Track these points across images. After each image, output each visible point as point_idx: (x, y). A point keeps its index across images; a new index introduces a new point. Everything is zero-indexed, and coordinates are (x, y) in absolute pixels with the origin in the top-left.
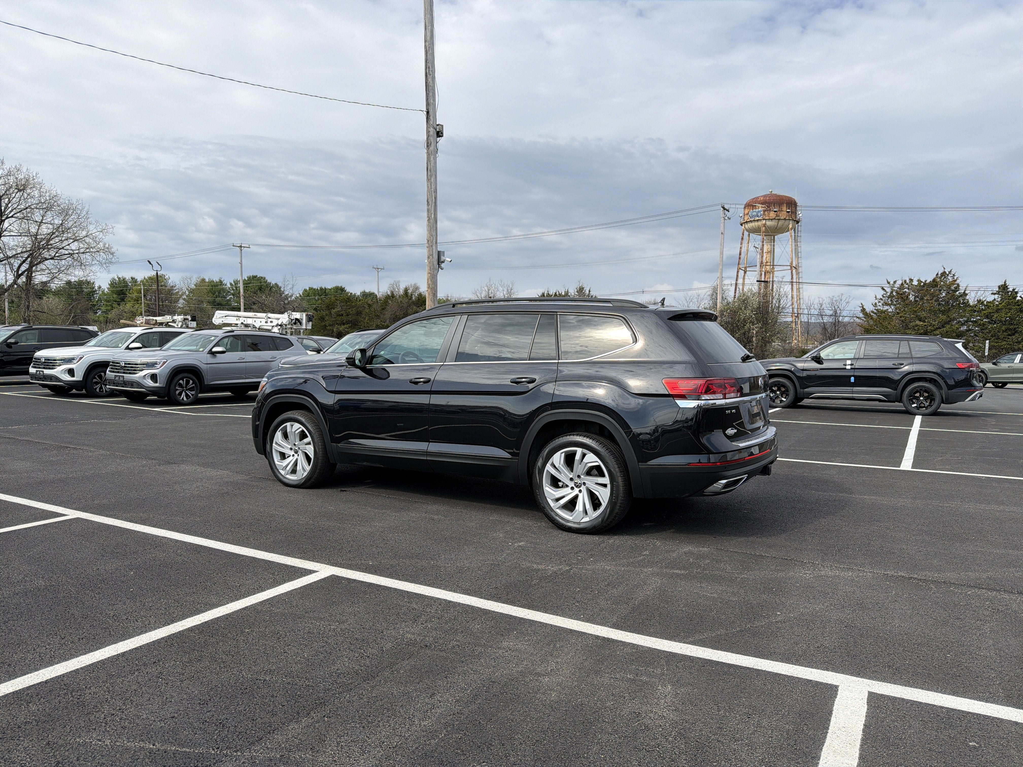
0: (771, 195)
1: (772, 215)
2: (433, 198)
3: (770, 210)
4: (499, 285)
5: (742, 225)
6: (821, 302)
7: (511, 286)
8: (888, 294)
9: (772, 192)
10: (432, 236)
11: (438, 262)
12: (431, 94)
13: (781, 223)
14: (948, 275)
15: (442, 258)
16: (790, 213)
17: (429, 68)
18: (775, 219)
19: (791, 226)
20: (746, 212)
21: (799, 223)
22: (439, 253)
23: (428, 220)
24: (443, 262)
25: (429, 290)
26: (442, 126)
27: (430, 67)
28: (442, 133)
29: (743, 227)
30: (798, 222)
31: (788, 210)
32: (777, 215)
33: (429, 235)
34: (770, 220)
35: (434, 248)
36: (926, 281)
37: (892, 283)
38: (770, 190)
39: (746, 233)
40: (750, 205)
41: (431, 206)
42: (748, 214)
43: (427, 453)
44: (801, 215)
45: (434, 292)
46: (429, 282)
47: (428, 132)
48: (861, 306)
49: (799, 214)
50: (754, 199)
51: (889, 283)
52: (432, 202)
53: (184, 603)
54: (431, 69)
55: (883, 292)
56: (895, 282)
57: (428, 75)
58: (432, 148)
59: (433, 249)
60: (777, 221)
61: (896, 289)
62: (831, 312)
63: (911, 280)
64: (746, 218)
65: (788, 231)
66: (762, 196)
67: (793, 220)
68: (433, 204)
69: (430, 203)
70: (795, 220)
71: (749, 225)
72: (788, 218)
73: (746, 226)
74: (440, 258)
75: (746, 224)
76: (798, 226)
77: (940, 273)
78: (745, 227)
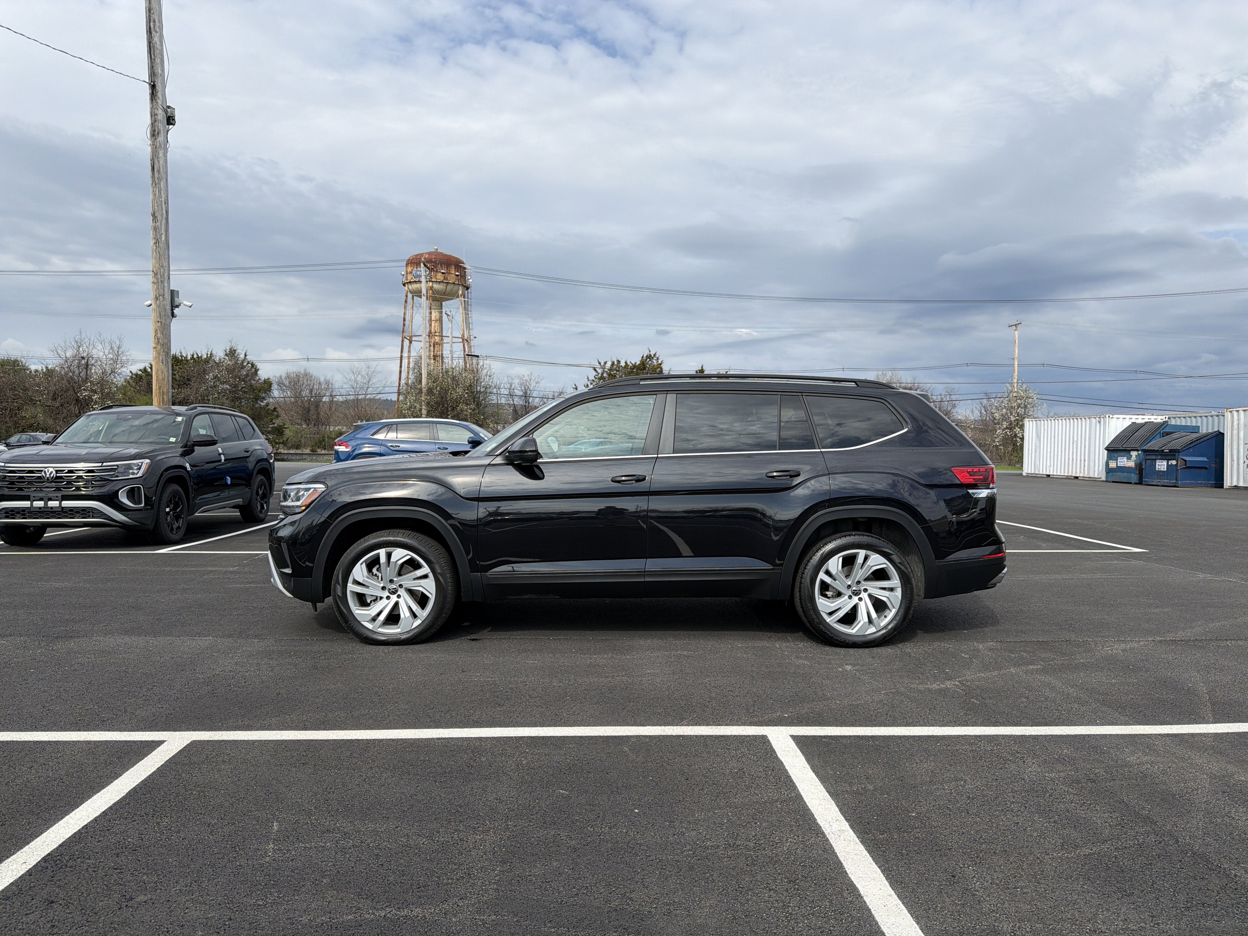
0: (436, 253)
1: (440, 277)
2: (164, 212)
3: (437, 271)
4: (96, 340)
5: (404, 285)
6: (510, 381)
7: (118, 343)
8: (600, 375)
9: (437, 249)
10: (162, 266)
11: (172, 306)
12: (158, 61)
13: (450, 287)
14: (653, 358)
15: (177, 301)
16: (459, 277)
17: (154, 21)
18: (442, 282)
19: (460, 292)
20: (409, 269)
21: (469, 290)
22: (172, 292)
23: (156, 243)
24: (177, 306)
25: (159, 347)
26: (174, 109)
27: (157, 21)
28: (174, 120)
29: (406, 288)
30: (468, 288)
31: (457, 273)
32: (445, 277)
33: (157, 265)
34: (438, 283)
35: (166, 284)
36: (636, 363)
37: (602, 364)
38: (436, 248)
39: (410, 295)
40: (414, 262)
41: (161, 223)
42: (411, 273)
43: (644, 573)
44: (471, 280)
45: (166, 350)
46: (159, 335)
47: (153, 115)
48: (575, 387)
49: (469, 279)
50: (418, 255)
51: (600, 363)
52: (162, 217)
54: (157, 24)
55: (594, 373)
56: (605, 363)
57: (153, 33)
58: (161, 139)
59: (164, 286)
60: (445, 284)
61: (607, 370)
62: (521, 393)
63: (619, 362)
64: (409, 277)
65: (458, 297)
66: (426, 253)
67: (463, 285)
68: (164, 221)
69: (159, 218)
70: (464, 286)
71: (413, 286)
72: (457, 283)
73: (410, 287)
74: (174, 300)
75: (409, 284)
76: (468, 293)
77: (645, 356)
78: (408, 288)
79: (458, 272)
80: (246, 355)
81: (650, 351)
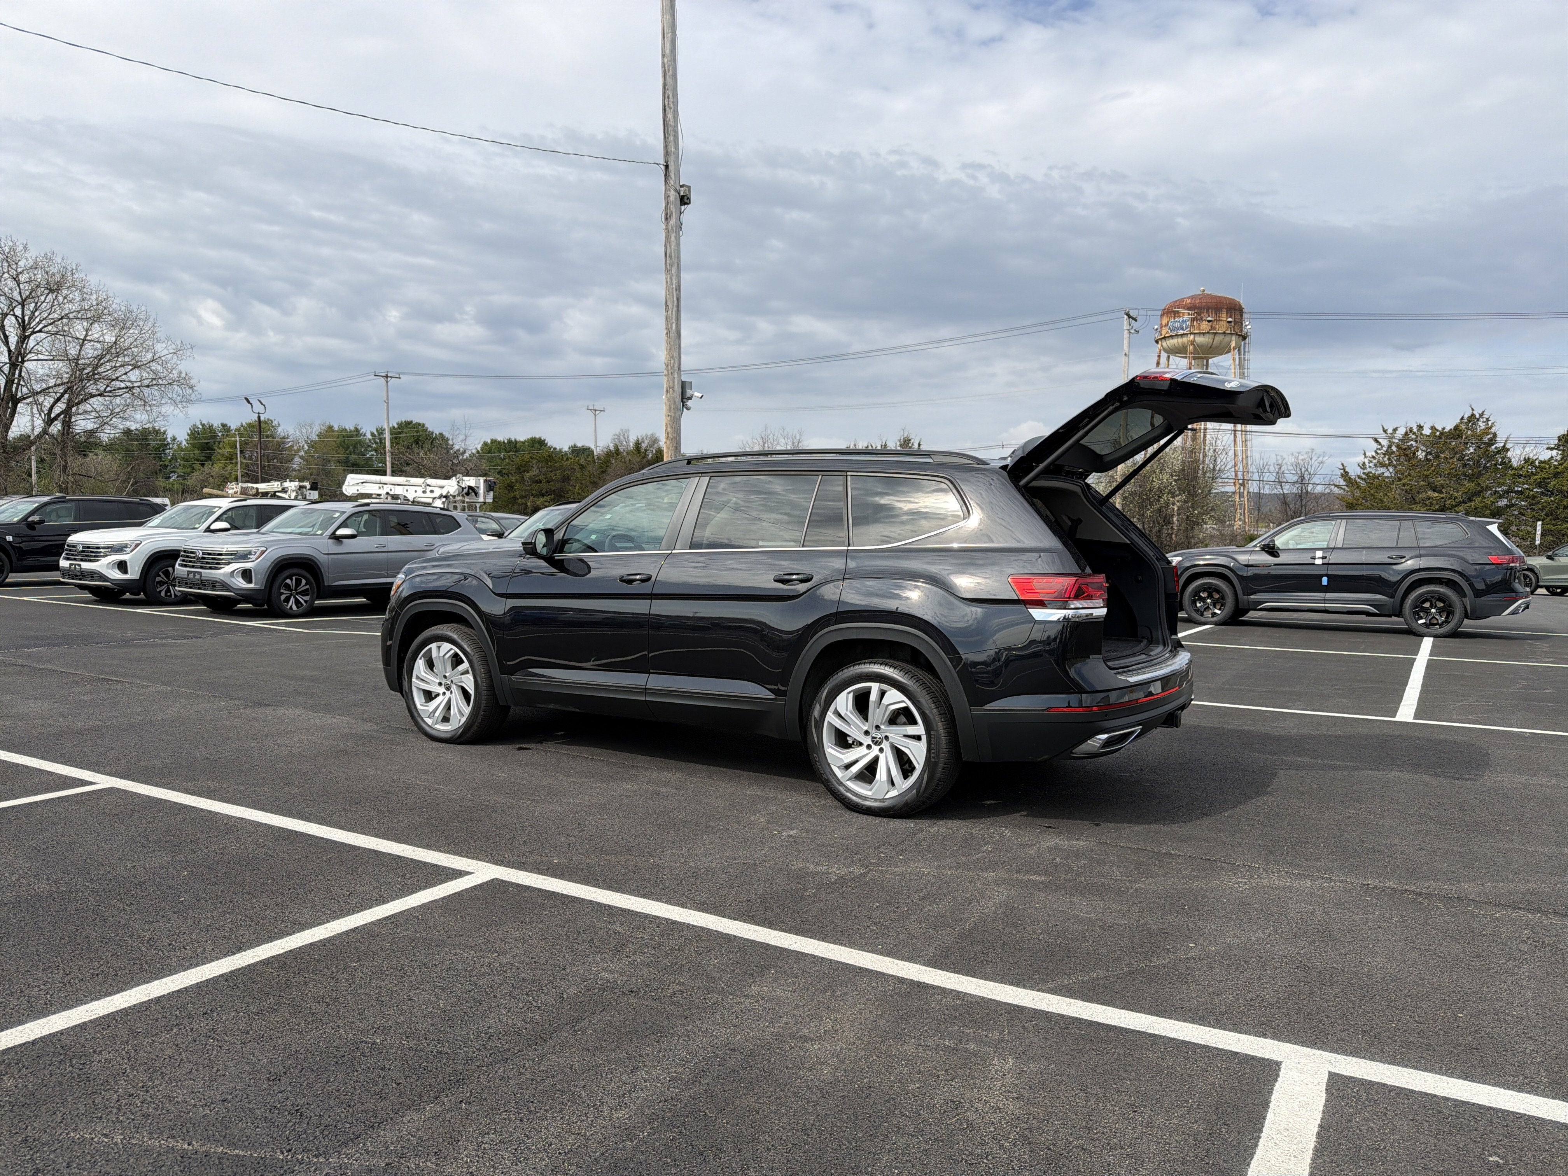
0: (1203, 296)
1: (1205, 326)
2: (675, 299)
3: (1201, 319)
4: (779, 435)
5: (1157, 342)
6: (1280, 462)
8: (1385, 449)
9: (1204, 291)
10: (673, 357)
11: (682, 399)
12: (671, 138)
13: (1218, 339)
14: (1478, 420)
15: (689, 392)
16: (1233, 324)
17: (668, 98)
18: (1208, 333)
19: (1233, 344)
20: (1165, 321)
21: (1247, 340)
22: (683, 384)
23: (667, 333)
24: (690, 398)
25: (668, 442)
26: (689, 187)
27: (671, 96)
28: (689, 199)
29: (1159, 346)
30: (1244, 338)
31: (1230, 319)
32: (1211, 326)
33: (668, 356)
34: (1202, 335)
35: (676, 376)
36: (1444, 429)
37: (1390, 431)
38: (1202, 289)
39: (1164, 355)
40: (1170, 312)
41: (672, 312)
42: (1166, 325)
43: (645, 691)
44: (1249, 327)
45: (675, 445)
46: (669, 430)
47: (667, 197)
48: (1342, 467)
49: (1246, 326)
50: (1176, 301)
51: (1385, 431)
52: (673, 305)
53: (261, 921)
54: (671, 100)
55: (1375, 446)
56: (1395, 430)
57: (667, 109)
58: (672, 222)
59: (674, 378)
60: (1211, 336)
61: (1397, 441)
62: (1295, 478)
63: (1420, 427)
64: (1164, 332)
65: (1229, 351)
66: (1188, 298)
67: (1237, 334)
68: (675, 309)
69: (670, 306)
70: (1239, 335)
71: (1168, 342)
72: (1229, 332)
73: (1164, 344)
74: (686, 391)
75: (1163, 340)
76: (1245, 344)
77: (1466, 417)
78: (1162, 346)
79: (1231, 317)
80: (919, 445)
81: (1473, 409)
